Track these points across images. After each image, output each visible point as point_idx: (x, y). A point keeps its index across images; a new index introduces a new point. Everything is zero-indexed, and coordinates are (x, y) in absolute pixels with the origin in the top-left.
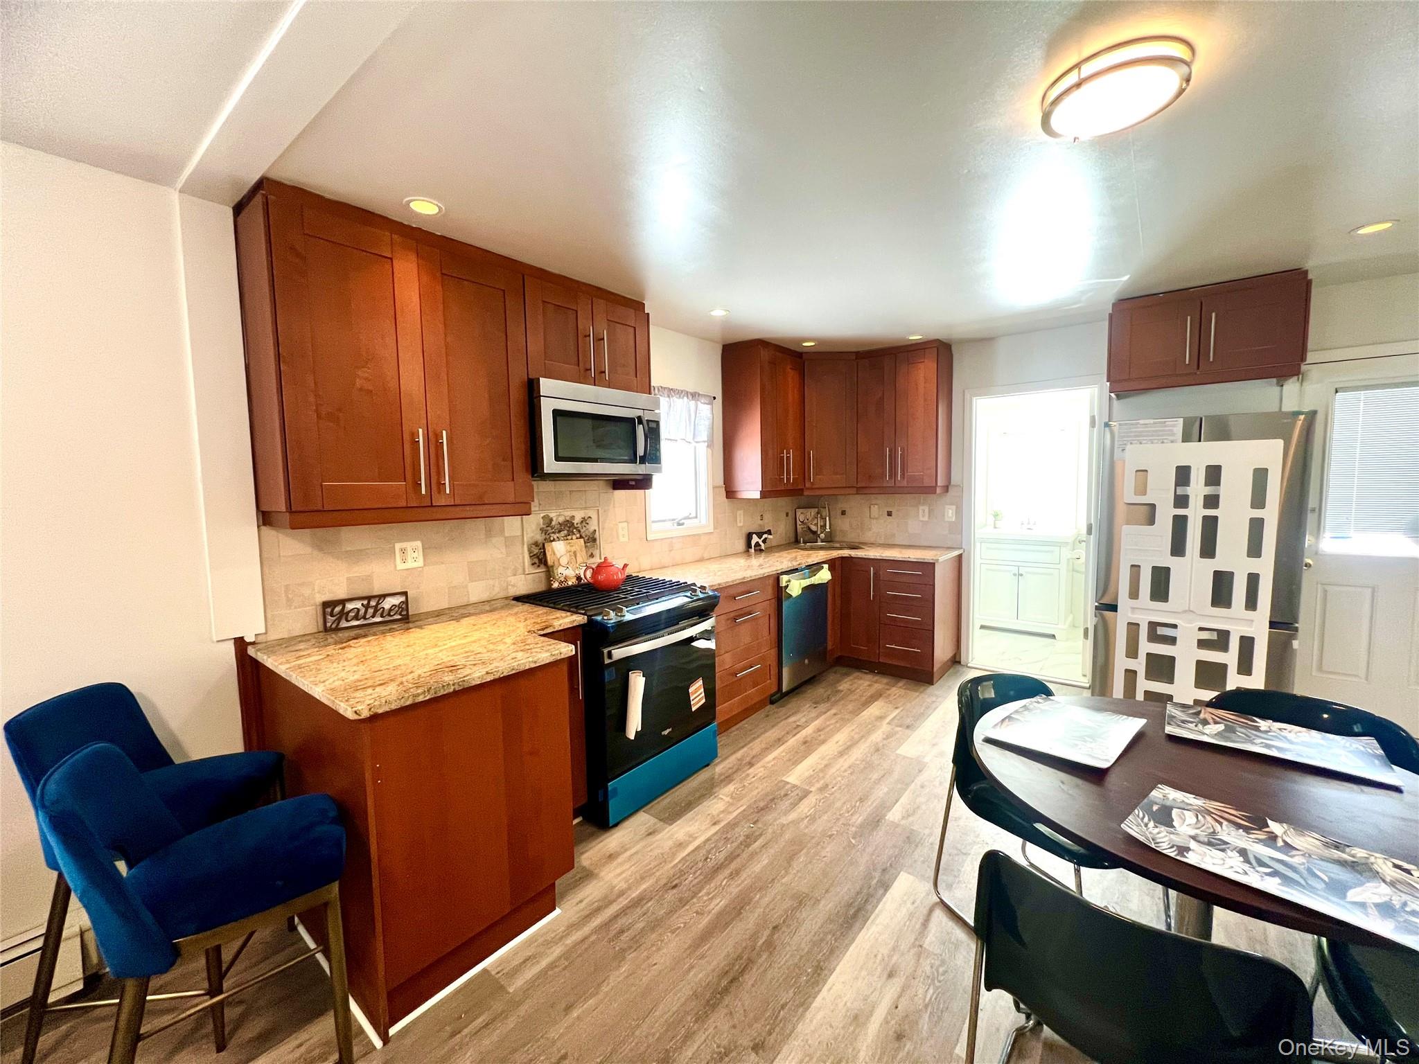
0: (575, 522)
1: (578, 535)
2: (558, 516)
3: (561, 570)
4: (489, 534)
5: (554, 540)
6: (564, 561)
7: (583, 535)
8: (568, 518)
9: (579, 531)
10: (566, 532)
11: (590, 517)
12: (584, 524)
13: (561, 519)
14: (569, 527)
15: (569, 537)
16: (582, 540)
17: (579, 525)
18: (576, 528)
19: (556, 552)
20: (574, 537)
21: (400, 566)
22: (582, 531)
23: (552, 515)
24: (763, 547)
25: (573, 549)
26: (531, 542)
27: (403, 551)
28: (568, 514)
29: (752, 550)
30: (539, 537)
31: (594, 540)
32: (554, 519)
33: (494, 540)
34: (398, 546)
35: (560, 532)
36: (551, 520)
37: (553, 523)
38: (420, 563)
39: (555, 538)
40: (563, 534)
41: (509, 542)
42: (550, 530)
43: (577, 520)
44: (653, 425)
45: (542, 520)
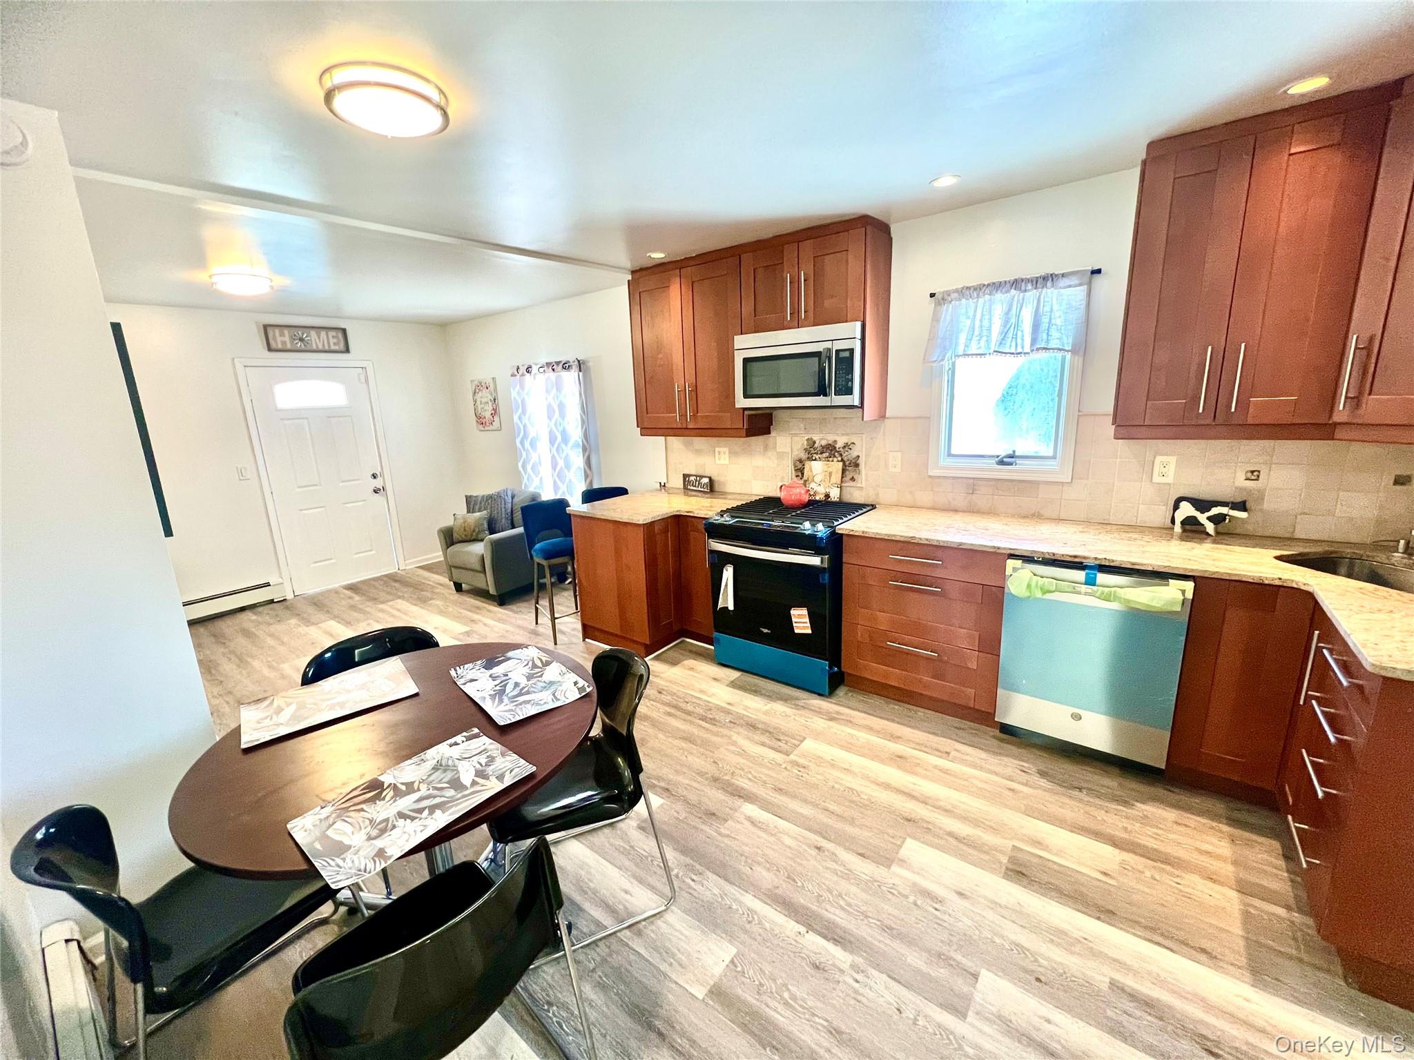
0: (837, 446)
1: (840, 459)
2: (821, 439)
3: (812, 485)
4: (766, 448)
5: (815, 460)
6: (817, 479)
7: (845, 459)
8: (830, 442)
9: (841, 455)
10: (827, 454)
11: (853, 443)
12: (847, 449)
13: (824, 443)
14: (831, 450)
15: (831, 459)
16: (841, 464)
17: (841, 449)
18: (838, 452)
19: (813, 469)
20: (835, 460)
21: (718, 462)
22: (844, 455)
23: (815, 438)
24: (1210, 527)
25: (830, 470)
26: (796, 458)
27: (719, 453)
28: (830, 438)
29: (1178, 528)
30: (804, 456)
31: (857, 465)
32: (817, 442)
33: (770, 453)
34: (717, 449)
35: (821, 453)
36: (814, 442)
37: (816, 445)
38: (727, 462)
39: (817, 457)
40: (824, 455)
41: (781, 456)
42: (812, 451)
43: (839, 445)
44: (847, 354)
45: (806, 442)
